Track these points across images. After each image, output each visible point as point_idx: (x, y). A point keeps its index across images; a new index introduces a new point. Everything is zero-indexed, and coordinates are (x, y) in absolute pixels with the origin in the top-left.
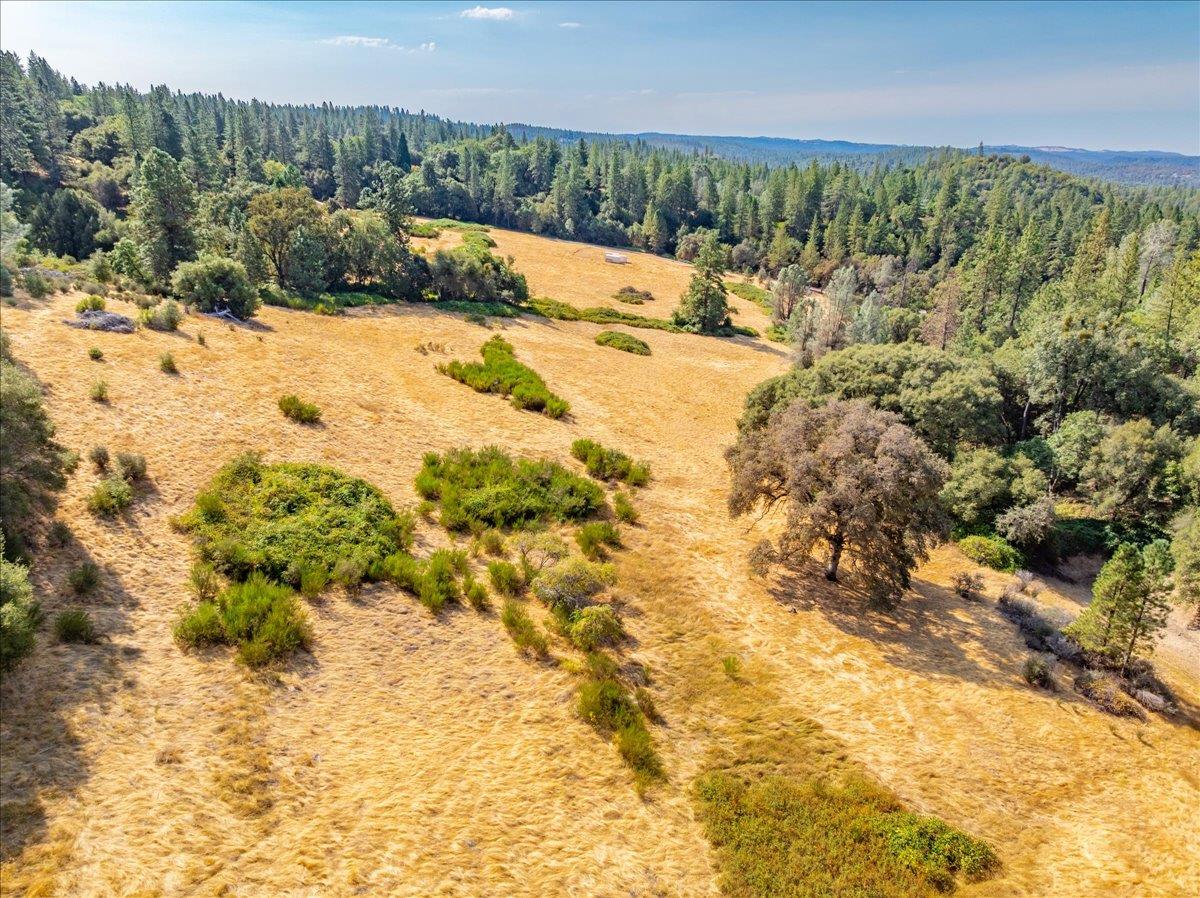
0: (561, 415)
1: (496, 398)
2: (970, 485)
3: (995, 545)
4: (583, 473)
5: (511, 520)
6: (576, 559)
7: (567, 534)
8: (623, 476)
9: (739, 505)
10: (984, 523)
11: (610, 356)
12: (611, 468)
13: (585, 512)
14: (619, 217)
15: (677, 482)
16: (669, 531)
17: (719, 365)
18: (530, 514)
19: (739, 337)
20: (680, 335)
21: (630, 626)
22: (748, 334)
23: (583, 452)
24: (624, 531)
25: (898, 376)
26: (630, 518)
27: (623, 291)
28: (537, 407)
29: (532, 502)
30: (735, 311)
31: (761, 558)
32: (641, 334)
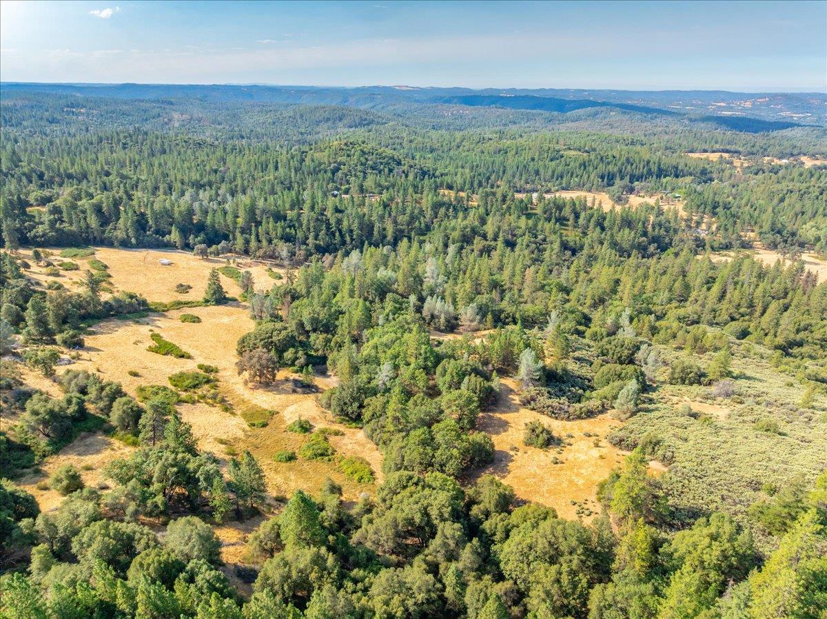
0: (189, 357)
1: (169, 356)
2: (289, 357)
3: (295, 368)
4: (202, 372)
5: (195, 386)
6: (213, 391)
7: (206, 387)
8: (212, 371)
9: (239, 374)
10: (293, 364)
11: (188, 326)
12: (208, 370)
13: (208, 381)
14: (157, 232)
15: (225, 369)
16: (227, 382)
17: (226, 320)
18: (197, 385)
19: (230, 302)
20: (208, 308)
21: (226, 399)
22: (234, 300)
23: (201, 367)
24: (218, 383)
25: (272, 333)
26: (218, 380)
27: (178, 287)
28: (182, 356)
29: (197, 382)
30: (227, 292)
31: (246, 383)
32: (195, 312)
